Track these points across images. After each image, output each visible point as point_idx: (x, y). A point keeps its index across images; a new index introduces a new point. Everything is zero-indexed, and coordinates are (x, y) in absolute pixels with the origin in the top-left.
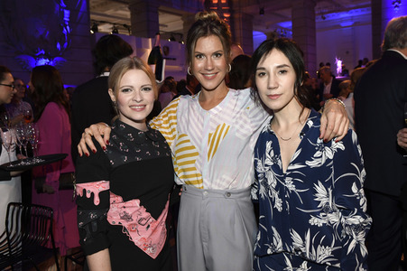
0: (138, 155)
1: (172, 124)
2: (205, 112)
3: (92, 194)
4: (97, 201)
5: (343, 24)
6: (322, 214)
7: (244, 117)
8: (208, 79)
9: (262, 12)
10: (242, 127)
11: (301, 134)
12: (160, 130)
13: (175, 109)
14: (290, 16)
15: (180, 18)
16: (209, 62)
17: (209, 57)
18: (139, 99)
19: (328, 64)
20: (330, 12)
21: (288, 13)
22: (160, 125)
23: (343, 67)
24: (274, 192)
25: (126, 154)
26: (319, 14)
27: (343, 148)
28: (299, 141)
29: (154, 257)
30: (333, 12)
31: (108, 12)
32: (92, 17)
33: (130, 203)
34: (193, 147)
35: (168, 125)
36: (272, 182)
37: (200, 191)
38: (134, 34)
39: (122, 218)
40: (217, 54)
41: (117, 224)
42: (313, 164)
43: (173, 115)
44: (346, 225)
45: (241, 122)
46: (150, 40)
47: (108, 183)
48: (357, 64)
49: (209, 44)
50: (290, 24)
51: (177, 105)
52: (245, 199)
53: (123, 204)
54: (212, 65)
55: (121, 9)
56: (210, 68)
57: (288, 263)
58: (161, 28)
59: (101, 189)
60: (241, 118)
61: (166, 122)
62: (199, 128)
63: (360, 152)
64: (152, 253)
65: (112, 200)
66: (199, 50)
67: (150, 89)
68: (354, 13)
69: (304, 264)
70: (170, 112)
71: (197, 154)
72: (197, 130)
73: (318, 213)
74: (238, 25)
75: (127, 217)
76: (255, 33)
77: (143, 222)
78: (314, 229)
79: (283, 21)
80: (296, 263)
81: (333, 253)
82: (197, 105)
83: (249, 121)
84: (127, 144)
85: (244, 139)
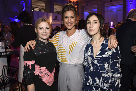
0: (45, 51)
1: (57, 41)
2: (68, 37)
3: (29, 65)
4: (30, 67)
5: (113, 10)
6: (106, 73)
7: (82, 39)
8: (69, 26)
9: (87, 5)
10: (81, 42)
11: (101, 46)
12: (52, 42)
13: (58, 36)
14: (96, 7)
15: (61, 7)
16: (70, 19)
17: (69, 18)
18: (45, 32)
19: (108, 23)
20: (109, 6)
21: (96, 6)
22: (53, 41)
23: (113, 24)
24: (90, 64)
25: (41, 51)
26: (106, 7)
27: (115, 51)
28: (100, 48)
29: (50, 86)
30: (110, 6)
31: (38, 4)
32: (33, 6)
33: (42, 68)
34: (64, 49)
35: (55, 41)
36: (90, 61)
37: (66, 64)
38: (46, 11)
39: (39, 73)
40: (72, 17)
41: (38, 75)
42: (104, 56)
43: (57, 37)
44: (115, 77)
45: (81, 41)
46: (51, 14)
47: (34, 61)
48: (118, 23)
49: (69, 14)
50: (96, 10)
51: (59, 34)
52: (81, 67)
53: (40, 68)
54: (71, 21)
55: (42, 3)
56: (70, 22)
57: (94, 88)
58: (55, 10)
59: (32, 63)
60: (80, 40)
61: (55, 40)
62: (66, 43)
63: (120, 53)
64: (49, 84)
65: (36, 67)
66: (66, 15)
67: (49, 29)
68: (117, 7)
69: (99, 89)
70: (56, 37)
71: (65, 52)
72: (65, 43)
73: (105, 73)
74: (80, 10)
75: (41, 73)
76: (85, 12)
77: (47, 74)
78: (103, 77)
79: (94, 9)
80: (97, 89)
81: (109, 86)
82: (65, 35)
83: (83, 40)
84: (41, 47)
85: (81, 47)
